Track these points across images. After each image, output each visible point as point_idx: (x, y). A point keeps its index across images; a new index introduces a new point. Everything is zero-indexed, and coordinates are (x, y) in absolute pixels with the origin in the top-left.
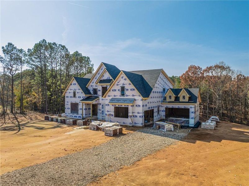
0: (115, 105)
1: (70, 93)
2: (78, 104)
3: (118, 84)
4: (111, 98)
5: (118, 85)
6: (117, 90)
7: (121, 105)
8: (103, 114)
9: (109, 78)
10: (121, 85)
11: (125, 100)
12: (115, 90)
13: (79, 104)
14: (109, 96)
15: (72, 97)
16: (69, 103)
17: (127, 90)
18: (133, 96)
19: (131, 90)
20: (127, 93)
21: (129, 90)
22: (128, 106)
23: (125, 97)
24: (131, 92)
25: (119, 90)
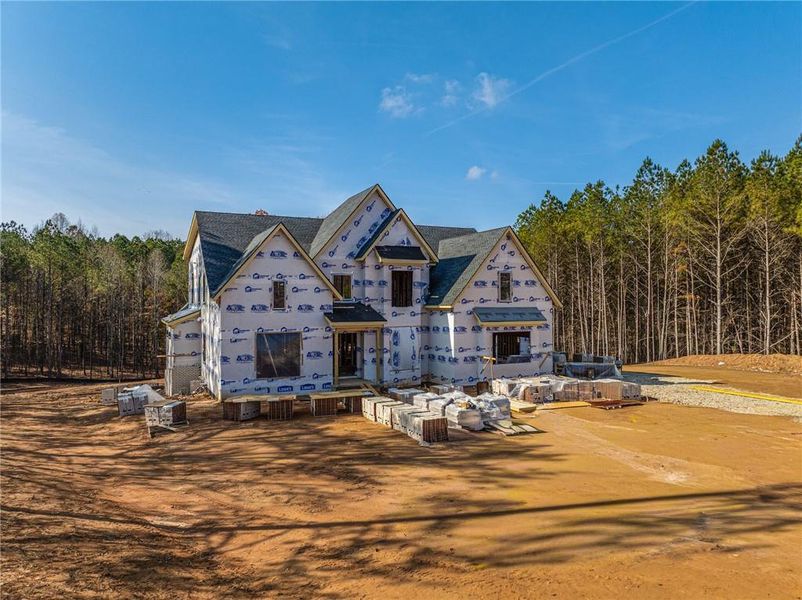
0: (496, 328)
1: (249, 289)
2: (298, 335)
3: (492, 264)
4: (470, 306)
5: (490, 268)
6: (489, 285)
7: (513, 328)
8: (396, 364)
9: (409, 242)
10: (501, 269)
11: (521, 314)
12: (484, 284)
13: (304, 335)
14: (465, 302)
15: (264, 308)
16: (251, 335)
17: (517, 283)
18: (532, 299)
19: (527, 283)
20: (516, 291)
21: (522, 284)
22: (530, 327)
23: (514, 305)
24: (527, 288)
25: (493, 284)
